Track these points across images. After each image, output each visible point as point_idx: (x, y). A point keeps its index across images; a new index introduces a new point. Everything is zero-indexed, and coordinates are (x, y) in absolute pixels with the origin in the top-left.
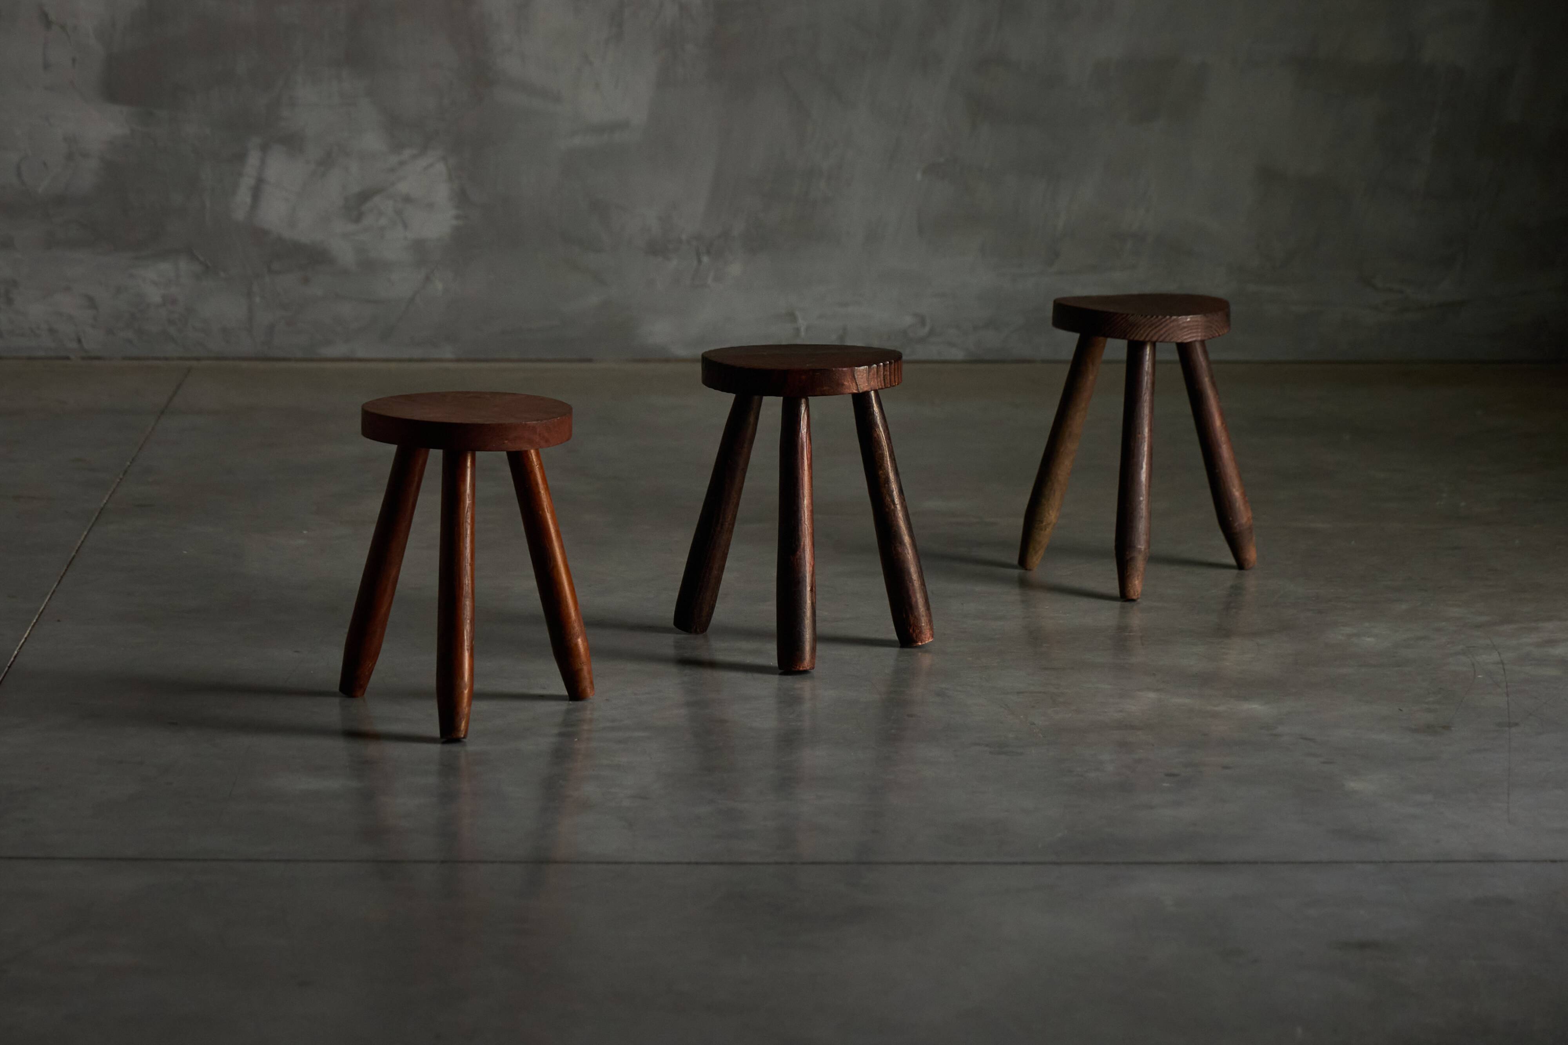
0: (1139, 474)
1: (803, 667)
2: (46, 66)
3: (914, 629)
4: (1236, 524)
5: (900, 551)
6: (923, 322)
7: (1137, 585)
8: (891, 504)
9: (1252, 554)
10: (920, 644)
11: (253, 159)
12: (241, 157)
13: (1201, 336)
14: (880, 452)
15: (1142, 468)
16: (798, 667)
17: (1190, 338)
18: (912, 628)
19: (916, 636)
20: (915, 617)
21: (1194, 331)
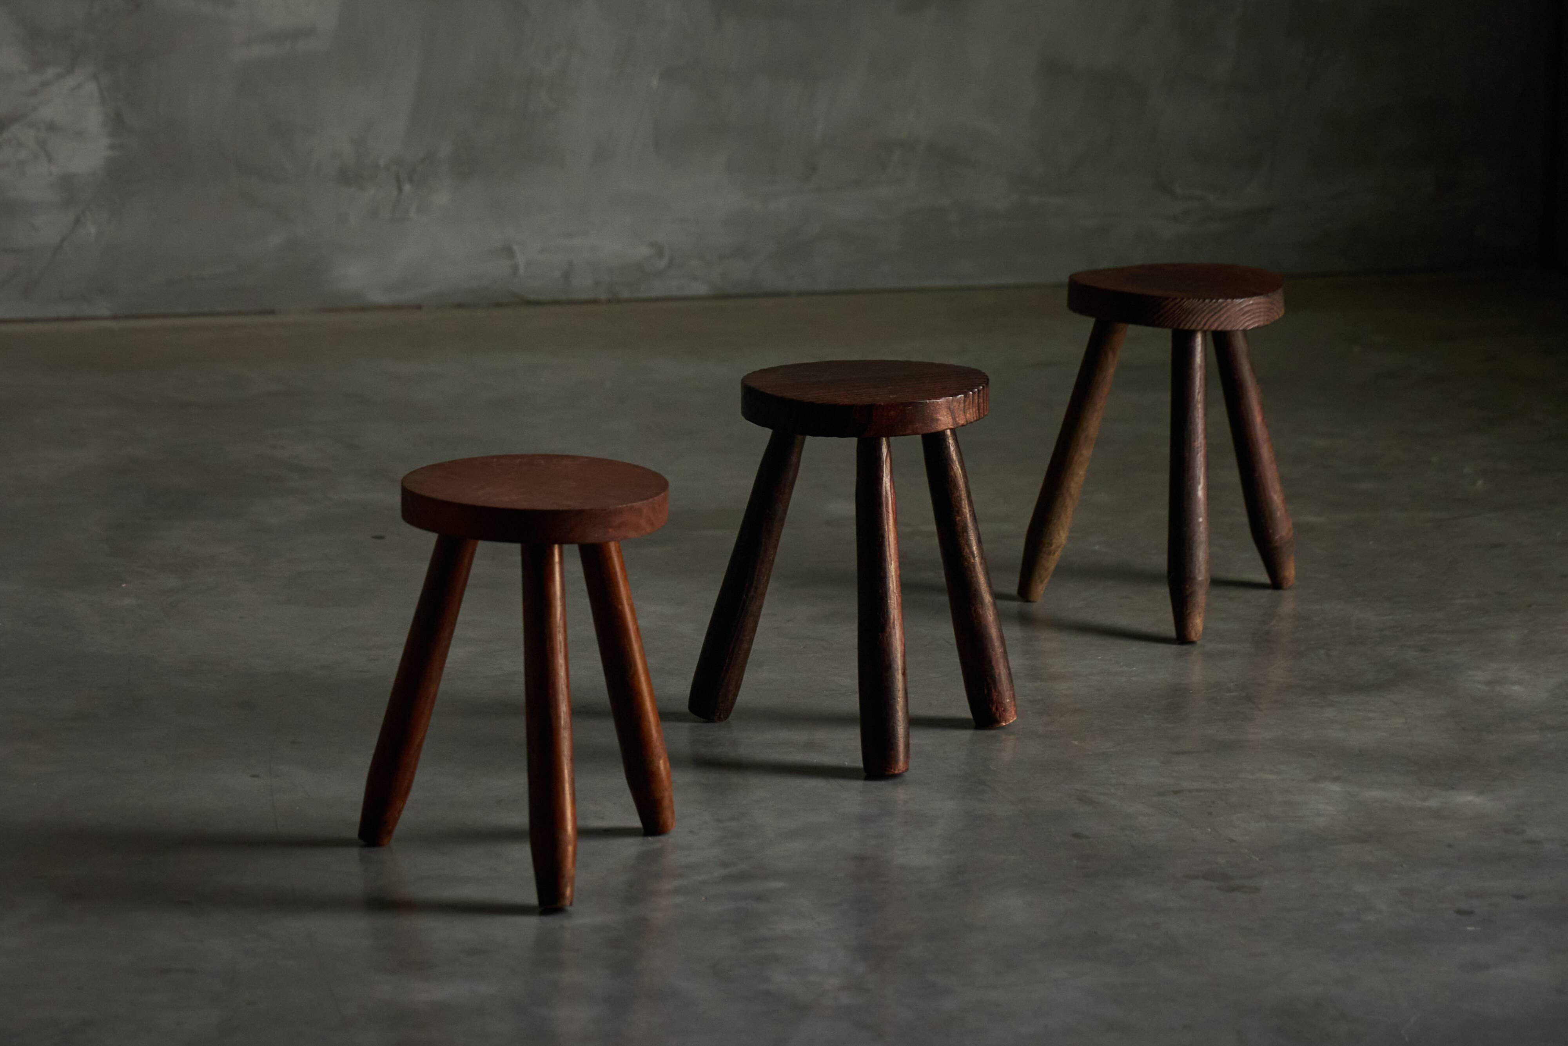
0: (1196, 491)
1: (898, 770)
3: (997, 706)
4: (1277, 537)
5: (981, 613)
6: (660, 252)
7: (1198, 623)
8: (971, 557)
9: (1290, 571)
10: (1004, 724)
13: (1264, 320)
14: (958, 494)
15: (1198, 483)
16: (893, 770)
17: (1251, 324)
18: (995, 705)
19: (1000, 716)
20: (999, 692)
21: (1257, 315)
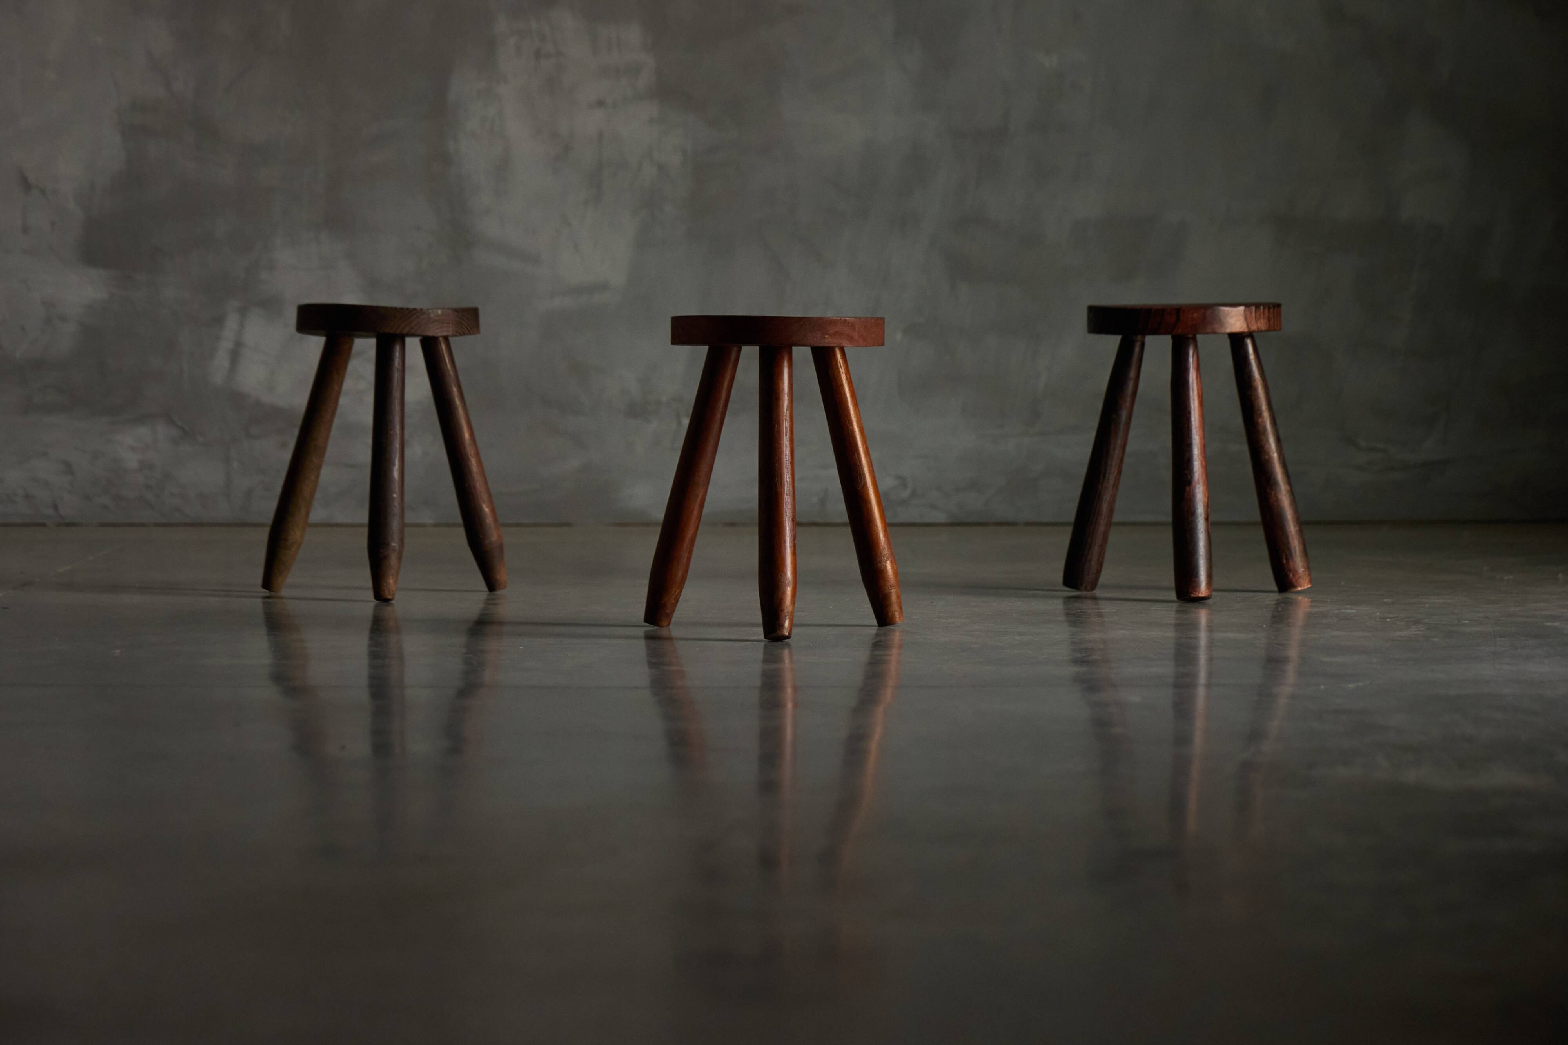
0: (392, 471)
1: (1201, 593)
2: (25, 230)
6: (904, 484)
10: (1299, 589)
11: (232, 322)
12: (219, 321)
15: (394, 465)
16: (1197, 593)
18: (1292, 573)
19: (1296, 581)
20: (1295, 563)
